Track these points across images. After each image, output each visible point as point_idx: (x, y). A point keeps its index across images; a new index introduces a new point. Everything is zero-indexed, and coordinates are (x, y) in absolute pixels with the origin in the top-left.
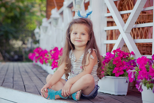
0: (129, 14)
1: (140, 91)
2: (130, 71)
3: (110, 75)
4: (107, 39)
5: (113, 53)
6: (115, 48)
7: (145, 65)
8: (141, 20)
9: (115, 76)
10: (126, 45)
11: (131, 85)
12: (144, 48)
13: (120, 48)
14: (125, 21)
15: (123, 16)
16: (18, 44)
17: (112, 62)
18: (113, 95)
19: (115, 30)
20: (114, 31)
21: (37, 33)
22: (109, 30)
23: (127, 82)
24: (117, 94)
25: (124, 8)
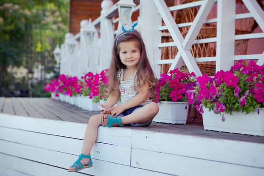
0: (189, 27)
1: (201, 113)
2: (189, 91)
3: (166, 99)
4: (162, 59)
5: (169, 75)
6: (172, 68)
7: (206, 84)
8: (204, 35)
9: (172, 101)
10: (186, 66)
11: (191, 116)
12: (208, 70)
13: (178, 68)
14: (184, 36)
15: (182, 29)
16: (21, 73)
17: (169, 85)
18: (169, 124)
19: (172, 47)
20: (170, 49)
21: (58, 54)
22: (163, 48)
23: (186, 108)
24: (174, 123)
25: (182, 20)
